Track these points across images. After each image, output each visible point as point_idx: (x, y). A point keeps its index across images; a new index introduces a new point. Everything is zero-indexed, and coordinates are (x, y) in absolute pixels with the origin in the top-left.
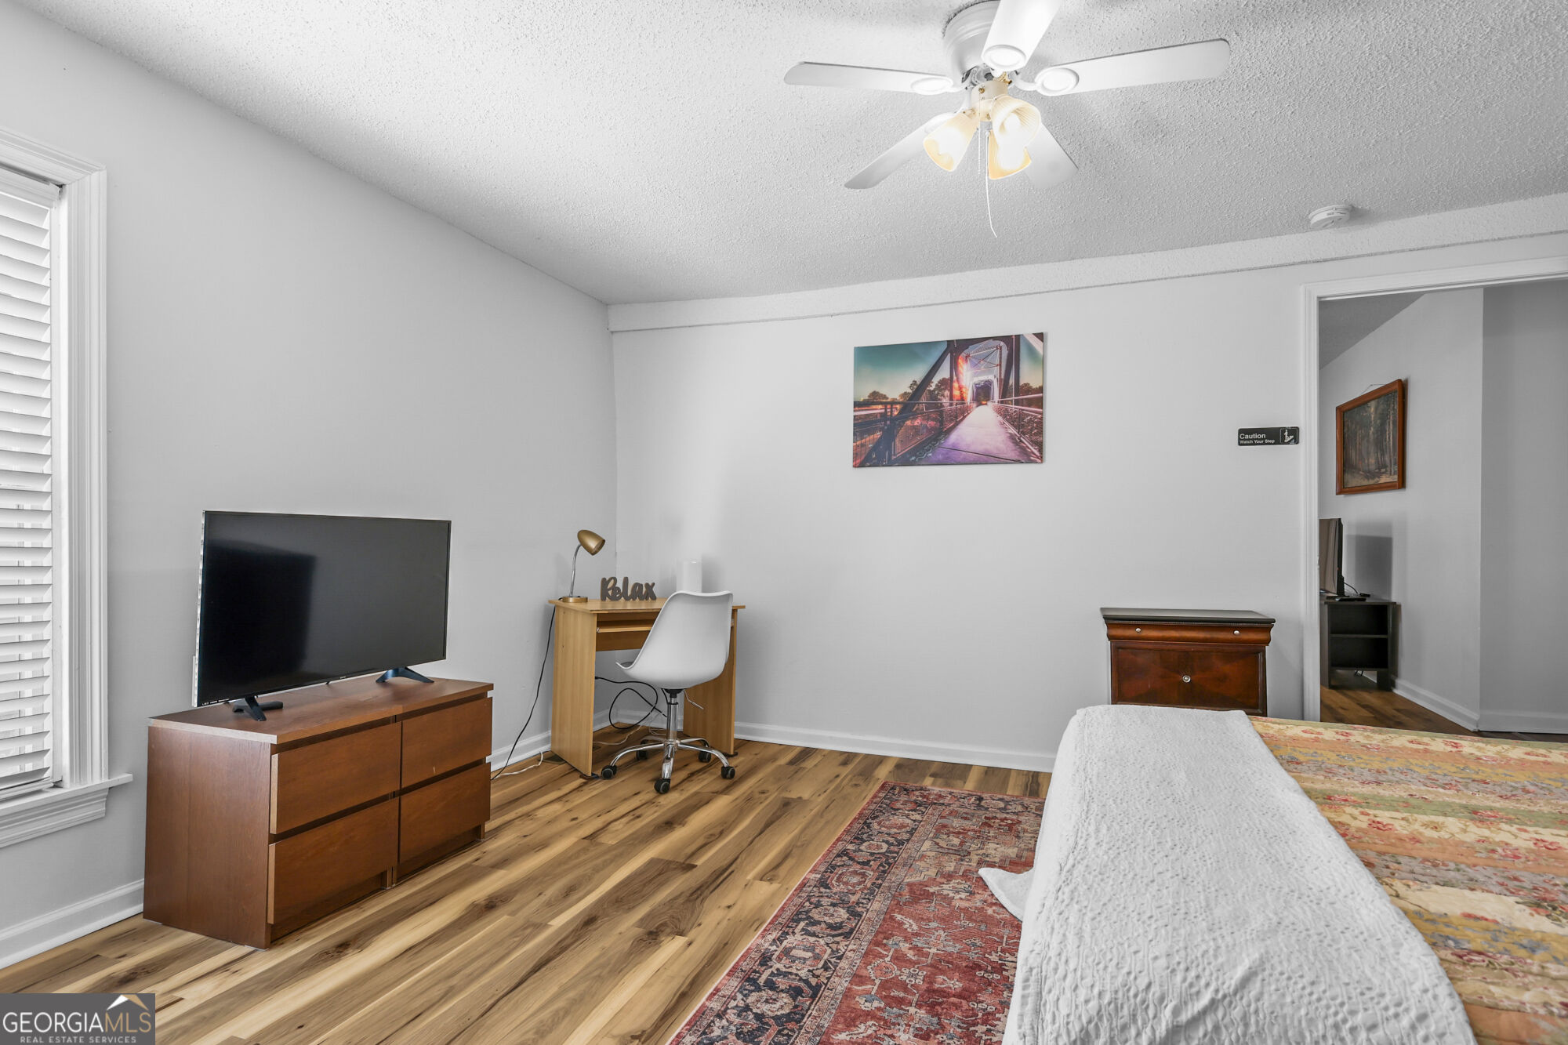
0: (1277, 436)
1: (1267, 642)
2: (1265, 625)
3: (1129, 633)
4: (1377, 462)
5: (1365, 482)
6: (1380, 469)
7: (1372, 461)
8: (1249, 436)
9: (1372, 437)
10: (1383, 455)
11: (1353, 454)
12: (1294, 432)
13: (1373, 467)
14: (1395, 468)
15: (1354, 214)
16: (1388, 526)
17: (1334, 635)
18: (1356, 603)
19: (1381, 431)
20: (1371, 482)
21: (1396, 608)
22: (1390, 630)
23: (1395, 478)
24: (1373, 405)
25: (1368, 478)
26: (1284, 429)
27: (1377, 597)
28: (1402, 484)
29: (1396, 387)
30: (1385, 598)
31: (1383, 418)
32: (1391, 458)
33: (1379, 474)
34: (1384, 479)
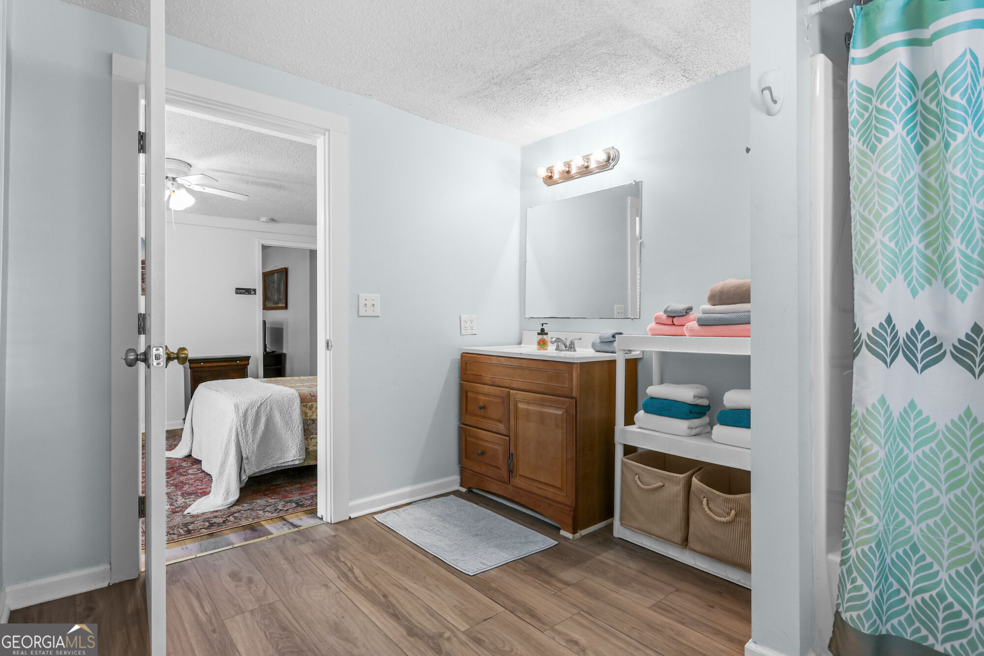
0: (248, 291)
1: (248, 364)
2: (247, 359)
3: (198, 365)
4: (278, 298)
5: (273, 306)
6: (279, 300)
7: (276, 297)
8: (239, 291)
9: (276, 288)
10: (280, 295)
11: (269, 294)
12: (255, 290)
13: (276, 300)
14: (284, 301)
15: (273, 220)
16: (282, 324)
17: (267, 368)
18: (271, 354)
19: (279, 285)
20: (276, 306)
21: (285, 355)
22: (283, 364)
23: (284, 305)
24: (276, 275)
25: (274, 304)
26: (251, 289)
27: (278, 351)
28: (286, 308)
29: (284, 270)
30: (281, 352)
31: (280, 280)
32: (282, 297)
33: (278, 303)
34: (280, 305)
